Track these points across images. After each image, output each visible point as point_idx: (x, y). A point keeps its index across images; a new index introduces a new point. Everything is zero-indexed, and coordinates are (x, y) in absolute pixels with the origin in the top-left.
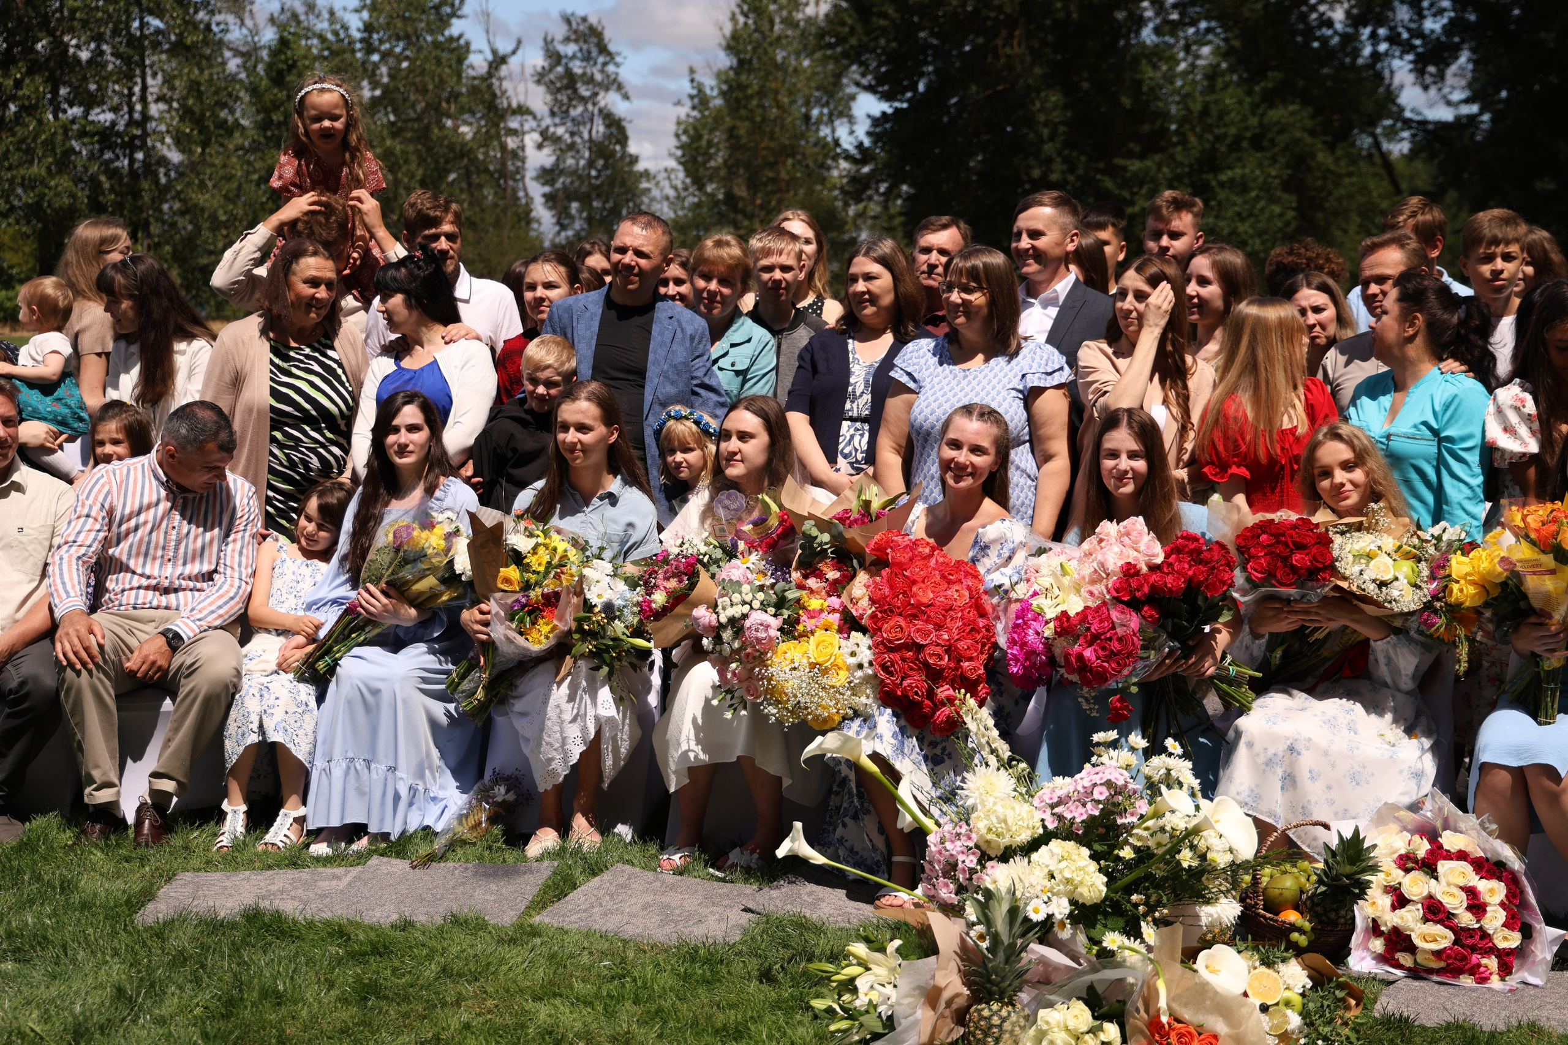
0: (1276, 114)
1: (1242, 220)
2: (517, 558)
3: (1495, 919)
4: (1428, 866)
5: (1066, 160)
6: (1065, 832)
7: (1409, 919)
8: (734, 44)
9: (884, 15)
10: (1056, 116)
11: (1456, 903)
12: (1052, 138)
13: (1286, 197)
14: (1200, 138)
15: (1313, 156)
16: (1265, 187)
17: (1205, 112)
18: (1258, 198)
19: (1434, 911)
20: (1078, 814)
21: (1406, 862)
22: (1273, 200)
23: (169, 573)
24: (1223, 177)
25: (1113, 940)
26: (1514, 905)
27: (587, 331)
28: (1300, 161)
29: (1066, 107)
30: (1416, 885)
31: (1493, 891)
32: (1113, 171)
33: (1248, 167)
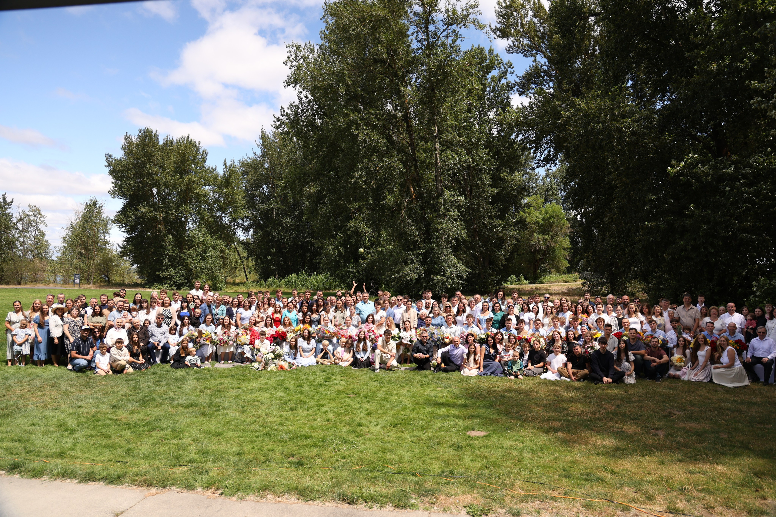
0: (218, 242)
2: (204, 333)
8: (83, 217)
10: (171, 240)
12: (169, 245)
14: (202, 247)
15: (225, 251)
17: (203, 241)
18: (215, 260)
22: (218, 260)
24: (207, 255)
28: (222, 251)
32: (184, 253)
33: (212, 253)
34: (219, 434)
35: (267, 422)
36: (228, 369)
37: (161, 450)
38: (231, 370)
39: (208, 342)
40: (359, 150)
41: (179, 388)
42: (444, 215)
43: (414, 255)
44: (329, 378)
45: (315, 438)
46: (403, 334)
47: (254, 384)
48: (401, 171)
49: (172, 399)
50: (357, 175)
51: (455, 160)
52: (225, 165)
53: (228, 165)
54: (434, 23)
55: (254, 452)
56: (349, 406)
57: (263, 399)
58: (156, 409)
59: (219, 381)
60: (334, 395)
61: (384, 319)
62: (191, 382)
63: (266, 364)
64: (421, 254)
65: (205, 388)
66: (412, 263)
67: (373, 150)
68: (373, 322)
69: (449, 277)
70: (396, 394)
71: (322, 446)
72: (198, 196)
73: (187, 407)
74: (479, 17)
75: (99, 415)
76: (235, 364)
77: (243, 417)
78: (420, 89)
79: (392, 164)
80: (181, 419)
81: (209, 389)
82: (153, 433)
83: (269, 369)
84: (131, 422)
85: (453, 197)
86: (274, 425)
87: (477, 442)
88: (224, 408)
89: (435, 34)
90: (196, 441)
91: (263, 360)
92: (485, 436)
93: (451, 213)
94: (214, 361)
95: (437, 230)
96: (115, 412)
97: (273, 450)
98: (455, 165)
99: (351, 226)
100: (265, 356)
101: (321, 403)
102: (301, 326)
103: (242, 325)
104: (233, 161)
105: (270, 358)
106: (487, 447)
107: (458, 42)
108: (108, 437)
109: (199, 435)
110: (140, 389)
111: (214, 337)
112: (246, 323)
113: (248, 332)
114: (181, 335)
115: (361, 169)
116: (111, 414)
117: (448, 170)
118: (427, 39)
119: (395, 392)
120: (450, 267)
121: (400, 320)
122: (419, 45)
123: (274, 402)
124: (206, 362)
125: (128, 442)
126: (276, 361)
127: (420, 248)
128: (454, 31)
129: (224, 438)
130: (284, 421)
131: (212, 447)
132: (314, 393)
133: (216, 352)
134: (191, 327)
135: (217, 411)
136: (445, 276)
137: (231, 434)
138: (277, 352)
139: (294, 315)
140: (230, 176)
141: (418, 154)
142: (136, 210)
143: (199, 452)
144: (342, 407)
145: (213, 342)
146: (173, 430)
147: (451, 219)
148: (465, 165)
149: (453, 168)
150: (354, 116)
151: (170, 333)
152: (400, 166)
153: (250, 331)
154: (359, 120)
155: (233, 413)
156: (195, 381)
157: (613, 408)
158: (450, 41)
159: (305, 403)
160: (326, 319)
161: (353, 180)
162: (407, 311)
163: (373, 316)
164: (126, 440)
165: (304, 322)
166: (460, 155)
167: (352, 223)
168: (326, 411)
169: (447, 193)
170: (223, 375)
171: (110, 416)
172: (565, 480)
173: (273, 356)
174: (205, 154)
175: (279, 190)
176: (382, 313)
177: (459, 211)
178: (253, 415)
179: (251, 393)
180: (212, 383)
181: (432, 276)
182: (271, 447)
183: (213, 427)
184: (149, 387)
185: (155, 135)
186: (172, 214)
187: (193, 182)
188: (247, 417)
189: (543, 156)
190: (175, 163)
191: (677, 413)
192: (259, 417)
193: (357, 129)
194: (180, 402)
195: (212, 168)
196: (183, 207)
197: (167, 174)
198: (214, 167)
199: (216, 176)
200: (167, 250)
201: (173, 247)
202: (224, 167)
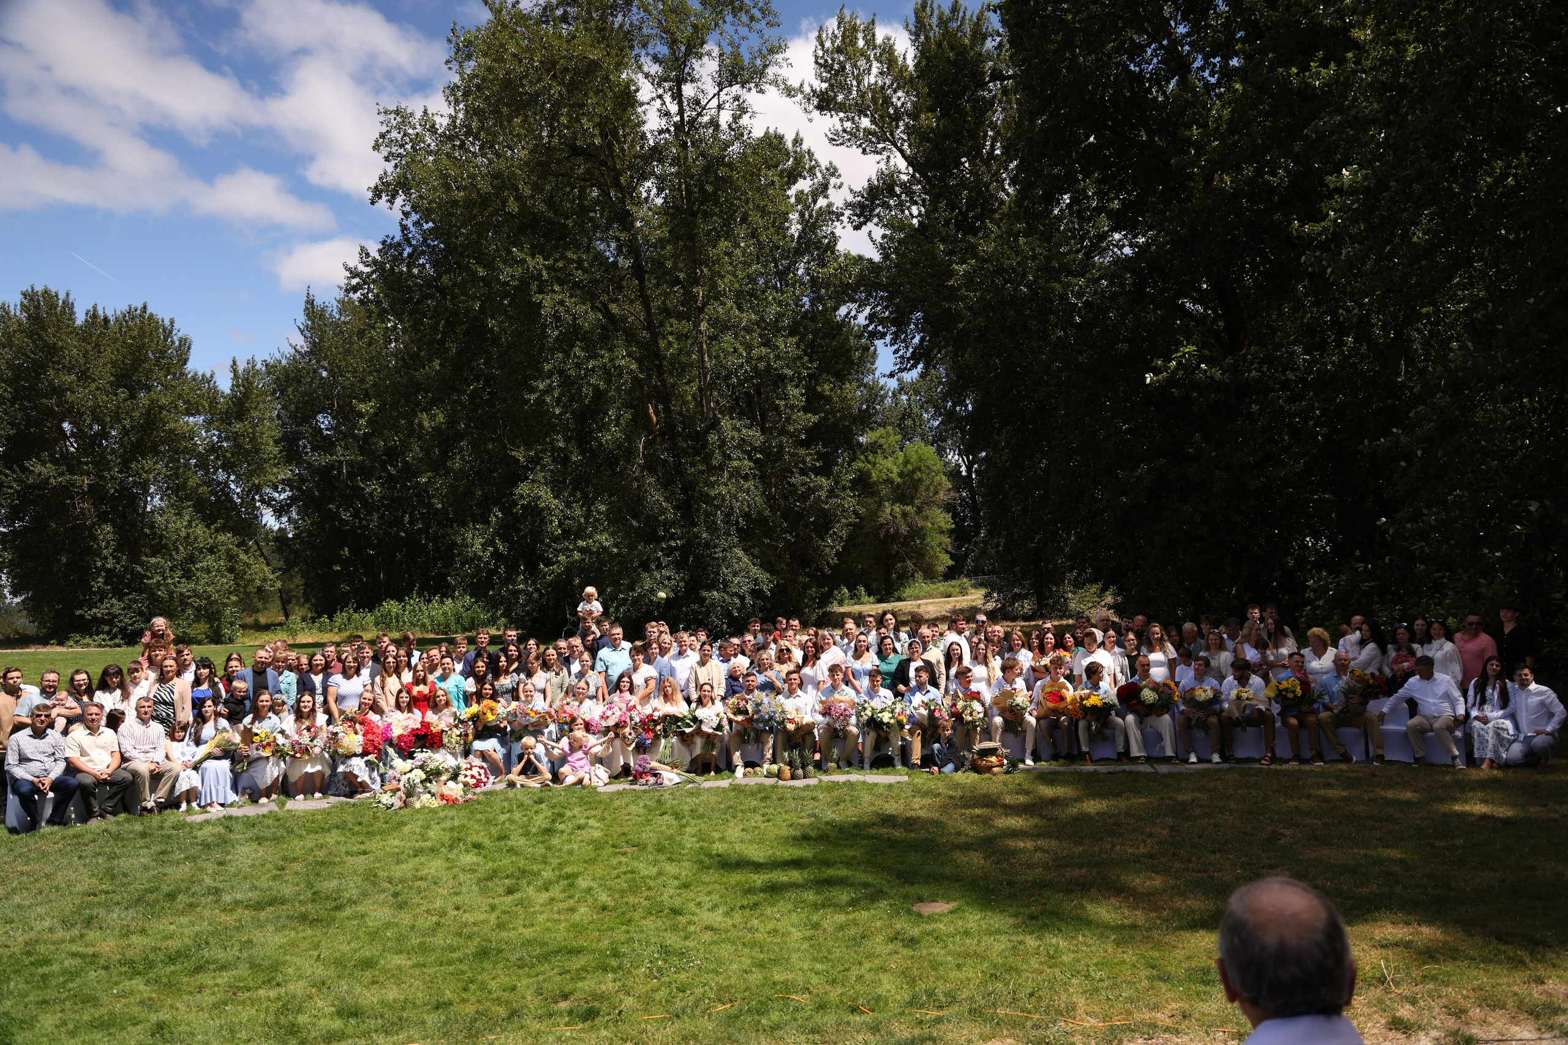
0: (221, 538)
2: (257, 735)
3: (483, 776)
4: (470, 769)
7: (468, 779)
9: (11, 488)
10: (109, 537)
11: (476, 775)
12: (106, 548)
14: (185, 549)
15: (238, 556)
17: (188, 536)
18: (216, 576)
19: (473, 777)
20: (416, 765)
21: (466, 769)
22: (222, 576)
23: (147, 747)
24: (198, 566)
26: (486, 773)
27: (249, 678)
28: (231, 557)
29: (115, 533)
30: (469, 773)
31: (482, 771)
32: (142, 565)
33: (209, 561)
34: (367, 964)
35: (466, 925)
36: (322, 811)
37: (244, 1016)
38: (327, 813)
39: (267, 753)
40: (546, 336)
41: (221, 864)
42: (721, 468)
43: (662, 550)
44: (561, 815)
45: (594, 951)
46: (701, 713)
47: (394, 842)
48: (635, 379)
49: (217, 892)
50: (541, 387)
51: (741, 355)
52: (235, 371)
53: (241, 366)
54: (692, 81)
55: (473, 999)
56: (632, 872)
57: (433, 871)
58: (184, 920)
59: (310, 842)
60: (588, 851)
61: (652, 683)
62: (245, 849)
63: (410, 793)
64: (677, 548)
65: (285, 859)
66: (659, 567)
67: (573, 334)
68: (631, 690)
69: (736, 594)
70: (722, 839)
71: (620, 967)
72: (173, 438)
73: (259, 906)
74: (784, 72)
75: (42, 949)
76: (333, 800)
77: (405, 918)
78: (670, 211)
79: (617, 362)
80: (257, 936)
81: (295, 860)
82: (205, 978)
83: (418, 805)
84: (130, 954)
85: (739, 430)
86: (486, 929)
87: (941, 926)
88: (352, 902)
89: (697, 102)
90: (321, 985)
91: (401, 786)
92: (951, 912)
93: (735, 463)
94: (282, 797)
95: (708, 499)
96: (82, 936)
97: (514, 989)
98: (741, 366)
99: (522, 496)
100: (404, 778)
101: (569, 870)
102: (475, 708)
103: (342, 712)
104: (252, 362)
105: (418, 781)
106: (966, 933)
107: (745, 120)
108: (91, 1000)
109: (320, 971)
110: (125, 875)
111: (281, 740)
112: (351, 706)
113: (358, 726)
114: (198, 742)
115: (550, 374)
116: (72, 941)
117: (728, 376)
118: (681, 112)
119: (716, 835)
120: (735, 574)
121: (688, 680)
122: (663, 123)
123: (462, 877)
124: (264, 800)
125: (150, 1007)
126: (433, 787)
127: (673, 537)
128: (737, 98)
129: (384, 971)
130: (505, 918)
131: (369, 997)
132: (540, 850)
133: (285, 776)
134: (223, 723)
135: (338, 908)
136: (728, 593)
137: (398, 960)
138: (432, 766)
139: (457, 683)
140: (246, 395)
141: (662, 344)
142: (24, 469)
143: (340, 1013)
144: (618, 877)
145: (279, 753)
146: (254, 966)
147: (736, 474)
148: (762, 365)
149: (736, 372)
150: (537, 263)
151: (173, 739)
152: (634, 367)
153: (361, 724)
154: (544, 273)
155: (378, 913)
156: (255, 845)
157: (1165, 832)
158: (725, 118)
159: (536, 874)
160: (529, 687)
161: (533, 397)
162: (702, 663)
163: (630, 678)
164: (142, 1003)
165: (479, 696)
166: (749, 347)
167: (523, 489)
168: (590, 889)
169: (725, 423)
170: (313, 824)
171: (74, 948)
172: (1164, 987)
173: (424, 776)
174: (185, 346)
175: (363, 422)
176: (646, 671)
177: (750, 459)
178: (428, 912)
179: (398, 862)
180: (297, 846)
181: (705, 594)
182: (505, 980)
183: (345, 948)
184: (146, 868)
185: (65, 303)
186: (113, 478)
187: (161, 408)
188: (416, 917)
189: (911, 350)
190: (114, 364)
191: (1287, 832)
192: (443, 913)
193: (541, 292)
194: (239, 896)
195: (203, 375)
196: (138, 462)
197: (98, 389)
198: (208, 375)
199: (213, 394)
200: (102, 559)
201: (114, 550)
202: (232, 375)
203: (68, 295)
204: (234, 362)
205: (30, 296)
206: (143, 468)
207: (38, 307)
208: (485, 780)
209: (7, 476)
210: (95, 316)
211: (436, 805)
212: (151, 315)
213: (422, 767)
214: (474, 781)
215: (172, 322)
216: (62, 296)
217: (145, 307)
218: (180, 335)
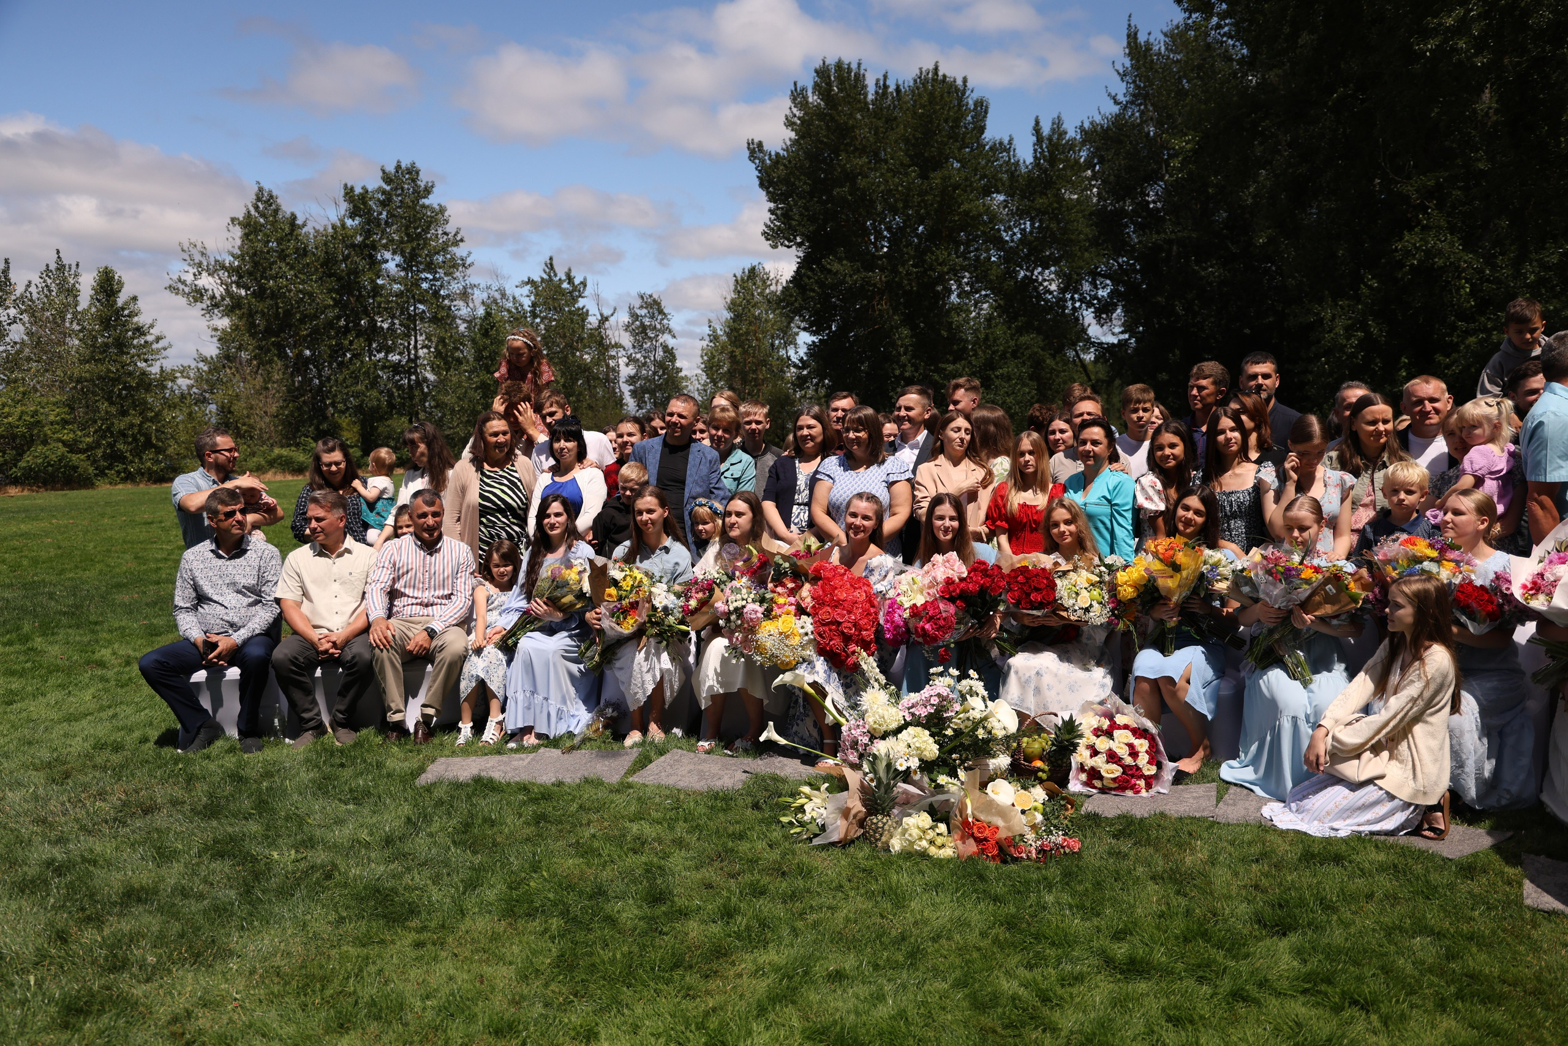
0: (1024, 339)
1: (1008, 396)
2: (615, 583)
3: (1143, 760)
4: (1109, 734)
5: (913, 365)
6: (916, 722)
7: (1099, 762)
9: (813, 290)
10: (907, 342)
11: (1123, 752)
12: (905, 354)
13: (1031, 383)
14: (984, 352)
15: (1044, 361)
16: (1020, 378)
17: (987, 338)
18: (1016, 384)
19: (1112, 757)
20: (922, 712)
21: (1098, 732)
22: (1024, 385)
23: (427, 596)
25: (943, 779)
26: (1153, 752)
27: (654, 459)
28: (1038, 364)
29: (912, 337)
30: (1102, 744)
31: (1142, 745)
32: (938, 371)
33: (1010, 368)
39: (629, 627)
52: (1037, 130)
53: (1046, 130)
63: (877, 802)
72: (970, 221)
83: (892, 842)
91: (857, 773)
100: (873, 750)
104: (1058, 123)
105: (909, 763)
126: (956, 788)
140: (1052, 160)
142: (823, 269)
173: (933, 751)
174: (981, 107)
185: (857, 75)
186: (908, 274)
187: (956, 187)
190: (907, 141)
195: (1001, 143)
196: (933, 253)
197: (889, 170)
198: (1006, 142)
199: (1013, 168)
200: (900, 367)
201: (913, 357)
202: (1034, 139)
203: (859, 65)
204: (1037, 123)
205: (822, 73)
206: (937, 260)
207: (829, 84)
208: (1150, 770)
209: (809, 278)
210: (886, 87)
211: (948, 852)
212: (944, 76)
213: (935, 723)
214: (1115, 771)
215: (965, 80)
216: (854, 66)
217: (936, 69)
218: (975, 96)
